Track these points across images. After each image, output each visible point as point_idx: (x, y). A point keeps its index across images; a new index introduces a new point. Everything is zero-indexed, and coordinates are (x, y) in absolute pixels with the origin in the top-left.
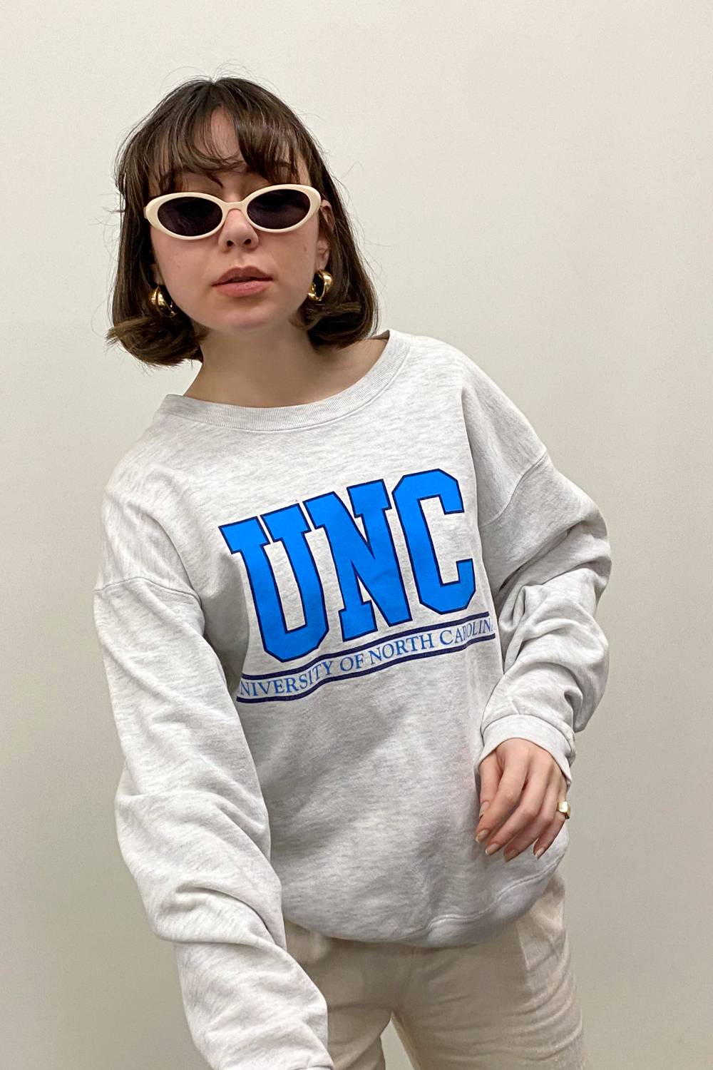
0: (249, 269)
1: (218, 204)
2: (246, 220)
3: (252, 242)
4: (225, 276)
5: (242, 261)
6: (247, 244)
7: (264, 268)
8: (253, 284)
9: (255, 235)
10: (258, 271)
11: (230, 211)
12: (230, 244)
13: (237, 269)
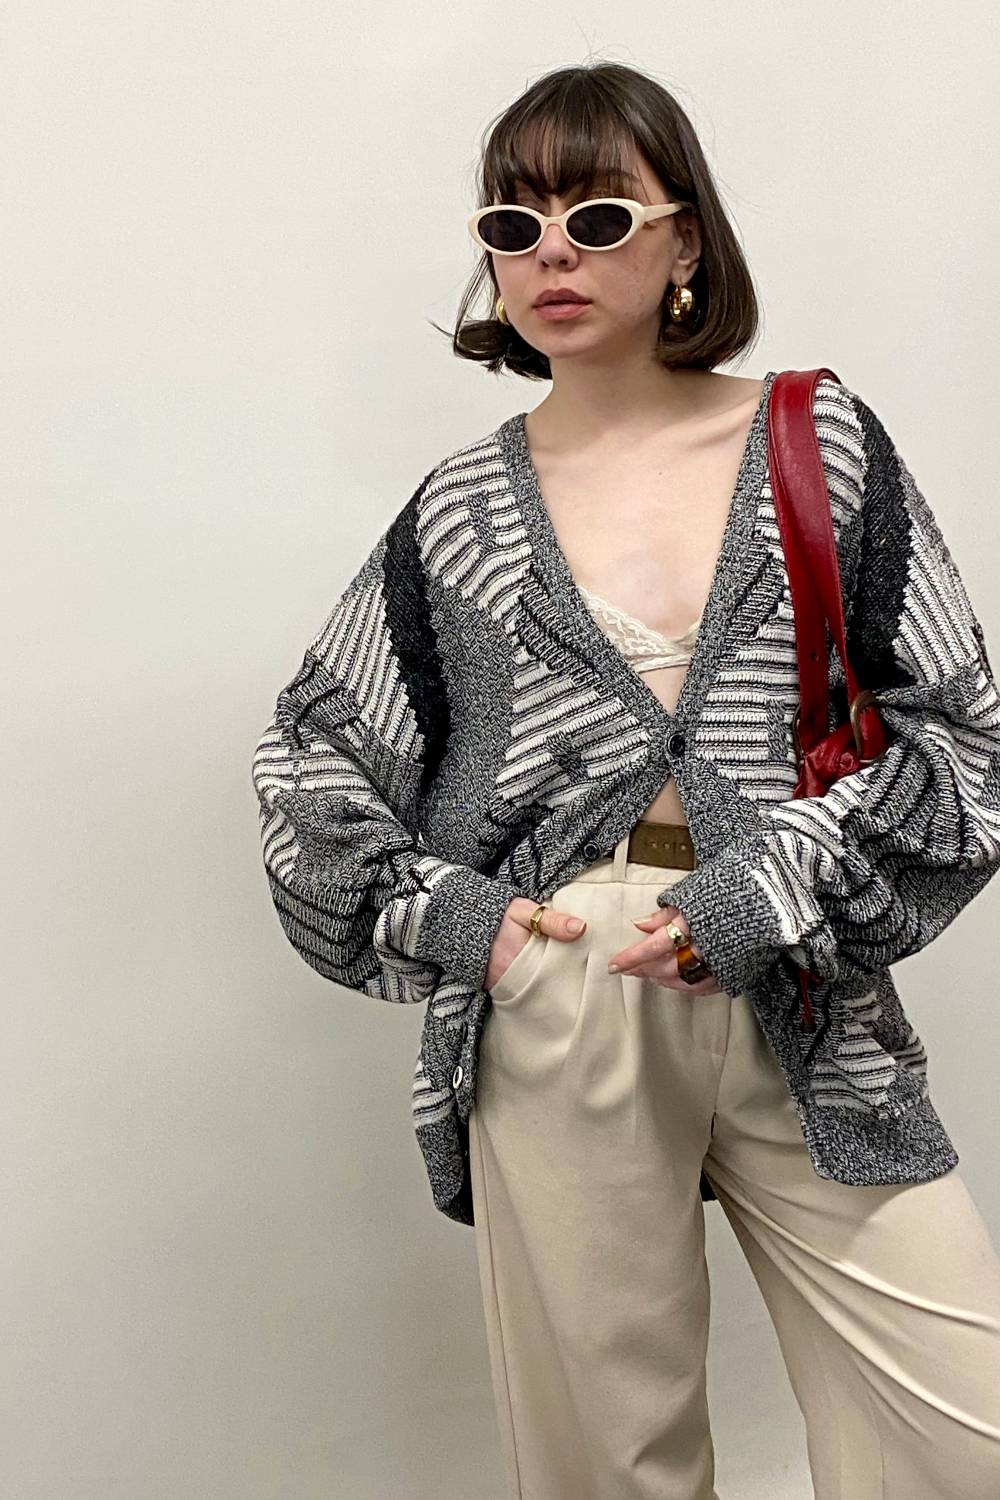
0: (567, 290)
1: (537, 217)
2: (564, 235)
3: (569, 262)
4: (540, 297)
5: (557, 283)
6: (563, 264)
7: (582, 292)
8: (567, 308)
9: (573, 256)
10: (572, 293)
11: (549, 226)
12: (544, 265)
13: (549, 291)
